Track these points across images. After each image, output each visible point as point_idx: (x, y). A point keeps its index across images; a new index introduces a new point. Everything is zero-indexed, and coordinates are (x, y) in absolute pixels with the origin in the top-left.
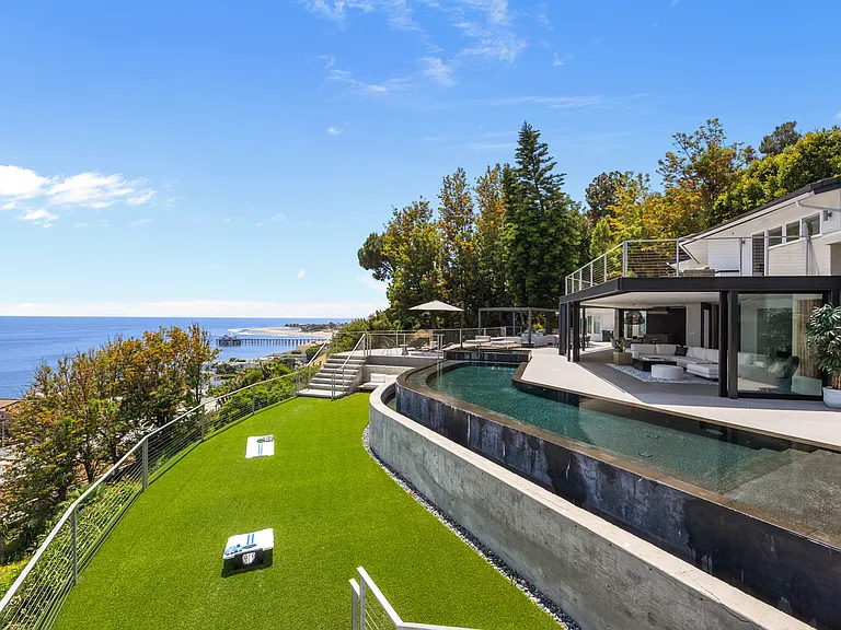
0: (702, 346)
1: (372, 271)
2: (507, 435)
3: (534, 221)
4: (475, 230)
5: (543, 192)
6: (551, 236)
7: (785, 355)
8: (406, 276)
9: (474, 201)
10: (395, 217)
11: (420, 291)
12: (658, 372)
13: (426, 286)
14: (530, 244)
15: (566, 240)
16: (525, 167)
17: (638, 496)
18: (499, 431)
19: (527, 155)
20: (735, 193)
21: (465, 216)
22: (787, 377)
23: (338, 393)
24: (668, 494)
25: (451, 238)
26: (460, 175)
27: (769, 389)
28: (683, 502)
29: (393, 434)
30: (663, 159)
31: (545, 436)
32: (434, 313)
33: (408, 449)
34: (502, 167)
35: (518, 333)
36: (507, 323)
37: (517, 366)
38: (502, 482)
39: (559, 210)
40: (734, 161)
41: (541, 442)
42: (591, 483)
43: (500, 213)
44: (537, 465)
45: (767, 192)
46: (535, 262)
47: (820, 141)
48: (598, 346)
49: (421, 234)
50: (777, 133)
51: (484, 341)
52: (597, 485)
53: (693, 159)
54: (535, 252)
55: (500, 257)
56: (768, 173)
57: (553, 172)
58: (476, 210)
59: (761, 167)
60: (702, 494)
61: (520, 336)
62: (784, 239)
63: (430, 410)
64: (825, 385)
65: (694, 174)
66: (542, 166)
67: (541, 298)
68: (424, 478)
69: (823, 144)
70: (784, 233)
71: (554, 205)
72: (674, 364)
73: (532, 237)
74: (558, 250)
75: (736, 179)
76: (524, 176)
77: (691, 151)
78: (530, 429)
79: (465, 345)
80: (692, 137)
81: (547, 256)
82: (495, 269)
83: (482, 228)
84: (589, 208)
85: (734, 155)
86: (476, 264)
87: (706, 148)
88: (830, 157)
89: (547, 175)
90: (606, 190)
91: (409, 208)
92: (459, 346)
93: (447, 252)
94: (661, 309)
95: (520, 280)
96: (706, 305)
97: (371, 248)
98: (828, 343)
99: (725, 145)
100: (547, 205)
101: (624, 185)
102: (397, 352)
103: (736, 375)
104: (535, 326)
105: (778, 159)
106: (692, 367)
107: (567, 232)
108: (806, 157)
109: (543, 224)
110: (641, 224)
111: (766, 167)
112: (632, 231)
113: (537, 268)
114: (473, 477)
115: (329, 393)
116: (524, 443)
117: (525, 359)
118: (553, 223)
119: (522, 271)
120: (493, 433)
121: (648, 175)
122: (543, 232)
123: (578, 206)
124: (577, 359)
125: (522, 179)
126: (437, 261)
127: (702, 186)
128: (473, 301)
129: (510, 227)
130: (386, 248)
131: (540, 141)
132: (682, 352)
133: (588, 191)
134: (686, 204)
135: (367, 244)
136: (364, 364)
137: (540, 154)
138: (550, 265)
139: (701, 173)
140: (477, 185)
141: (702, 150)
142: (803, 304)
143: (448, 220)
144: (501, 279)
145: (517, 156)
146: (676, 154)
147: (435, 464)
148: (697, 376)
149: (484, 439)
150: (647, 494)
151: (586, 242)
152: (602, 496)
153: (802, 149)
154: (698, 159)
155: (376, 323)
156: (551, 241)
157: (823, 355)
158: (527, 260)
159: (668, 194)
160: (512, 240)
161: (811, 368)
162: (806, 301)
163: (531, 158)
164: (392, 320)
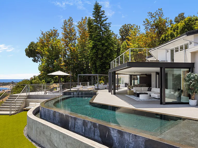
0: (156, 87)
1: (32, 58)
2: (85, 123)
3: (100, 40)
4: (77, 43)
5: (103, 29)
6: (106, 46)
7: (179, 90)
8: (47, 61)
9: (76, 31)
10: (42, 35)
11: (54, 67)
12: (142, 97)
13: (56, 65)
14: (98, 49)
15: (112, 48)
16: (96, 19)
17: (131, 141)
18: (82, 122)
19: (97, 14)
20: (166, 35)
21: (73, 37)
22: (180, 97)
23: (13, 112)
24: (140, 139)
25: (67, 45)
26: (71, 20)
27: (175, 101)
28: (144, 141)
29: (37, 127)
30: (145, 21)
31: (99, 122)
32: (60, 76)
33: (44, 133)
34: (88, 18)
35: (94, 84)
36: (90, 80)
37: (92, 97)
38: (82, 142)
39: (109, 37)
40: (166, 24)
41: (97, 125)
42: (115, 138)
43: (87, 37)
44: (96, 134)
45: (175, 35)
46: (99, 56)
47: (190, 20)
48: (123, 88)
49: (54, 43)
50: (179, 16)
51: (80, 87)
52: (117, 139)
53: (154, 22)
54: (100, 52)
55: (87, 54)
56: (175, 29)
57: (107, 22)
58: (78, 35)
59: (174, 27)
60: (151, 138)
61: (95, 85)
62: (179, 50)
63: (54, 116)
64: (190, 99)
65: (154, 27)
66: (103, 19)
67: (102, 70)
68: (50, 145)
69: (191, 21)
70: (179, 48)
71: (107, 35)
72: (147, 94)
73: (99, 46)
74: (108, 52)
75: (167, 30)
76: (96, 22)
77: (153, 19)
78: (94, 120)
79: (72, 89)
80: (153, 14)
81: (105, 54)
82: (85, 59)
83: (80, 42)
84: (120, 37)
85: (166, 22)
86: (77, 56)
87: (158, 18)
88: (193, 25)
89: (105, 22)
90: (126, 30)
91: (49, 32)
92: (69, 90)
93: (66, 51)
94: (144, 74)
95: (94, 63)
96: (157, 73)
97: (31, 48)
98: (190, 85)
99: (164, 18)
100: (105, 34)
101: (132, 29)
102: (42, 93)
103: (165, 97)
104: (101, 82)
105: (179, 24)
106: (153, 95)
107: (112, 45)
108: (186, 24)
109: (103, 42)
110: (138, 44)
111: (175, 27)
112: (135, 46)
113: (101, 59)
114: (70, 141)
115: (8, 113)
116: (91, 126)
117: (95, 94)
118: (107, 42)
119: (95, 60)
120: (80, 123)
121: (139, 26)
122: (103, 45)
123: (117, 35)
124: (115, 94)
125: (95, 23)
126: (61, 55)
127: (157, 31)
128: (76, 72)
129: (90, 42)
130: (38, 48)
131: (102, 9)
132: (150, 90)
133: (120, 30)
134: (152, 38)
135: (30, 46)
136: (26, 99)
137: (102, 14)
138: (106, 58)
139: (157, 27)
140: (77, 25)
141: (157, 19)
142: (184, 72)
143: (66, 38)
144: (87, 63)
145: (93, 14)
146: (149, 20)
147: (55, 138)
148: (154, 98)
149: (76, 126)
150: (133, 140)
151: (119, 49)
152: (119, 143)
153: (185, 22)
154: (156, 22)
155: (33, 81)
156: (106, 48)
157: (189, 89)
158: (97, 56)
159: (146, 33)
160: (91, 47)
161: (186, 93)
162: (185, 71)
163: (98, 15)
164: (41, 80)
